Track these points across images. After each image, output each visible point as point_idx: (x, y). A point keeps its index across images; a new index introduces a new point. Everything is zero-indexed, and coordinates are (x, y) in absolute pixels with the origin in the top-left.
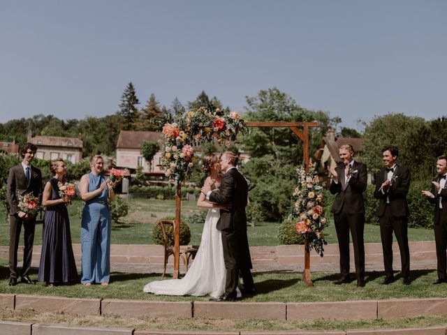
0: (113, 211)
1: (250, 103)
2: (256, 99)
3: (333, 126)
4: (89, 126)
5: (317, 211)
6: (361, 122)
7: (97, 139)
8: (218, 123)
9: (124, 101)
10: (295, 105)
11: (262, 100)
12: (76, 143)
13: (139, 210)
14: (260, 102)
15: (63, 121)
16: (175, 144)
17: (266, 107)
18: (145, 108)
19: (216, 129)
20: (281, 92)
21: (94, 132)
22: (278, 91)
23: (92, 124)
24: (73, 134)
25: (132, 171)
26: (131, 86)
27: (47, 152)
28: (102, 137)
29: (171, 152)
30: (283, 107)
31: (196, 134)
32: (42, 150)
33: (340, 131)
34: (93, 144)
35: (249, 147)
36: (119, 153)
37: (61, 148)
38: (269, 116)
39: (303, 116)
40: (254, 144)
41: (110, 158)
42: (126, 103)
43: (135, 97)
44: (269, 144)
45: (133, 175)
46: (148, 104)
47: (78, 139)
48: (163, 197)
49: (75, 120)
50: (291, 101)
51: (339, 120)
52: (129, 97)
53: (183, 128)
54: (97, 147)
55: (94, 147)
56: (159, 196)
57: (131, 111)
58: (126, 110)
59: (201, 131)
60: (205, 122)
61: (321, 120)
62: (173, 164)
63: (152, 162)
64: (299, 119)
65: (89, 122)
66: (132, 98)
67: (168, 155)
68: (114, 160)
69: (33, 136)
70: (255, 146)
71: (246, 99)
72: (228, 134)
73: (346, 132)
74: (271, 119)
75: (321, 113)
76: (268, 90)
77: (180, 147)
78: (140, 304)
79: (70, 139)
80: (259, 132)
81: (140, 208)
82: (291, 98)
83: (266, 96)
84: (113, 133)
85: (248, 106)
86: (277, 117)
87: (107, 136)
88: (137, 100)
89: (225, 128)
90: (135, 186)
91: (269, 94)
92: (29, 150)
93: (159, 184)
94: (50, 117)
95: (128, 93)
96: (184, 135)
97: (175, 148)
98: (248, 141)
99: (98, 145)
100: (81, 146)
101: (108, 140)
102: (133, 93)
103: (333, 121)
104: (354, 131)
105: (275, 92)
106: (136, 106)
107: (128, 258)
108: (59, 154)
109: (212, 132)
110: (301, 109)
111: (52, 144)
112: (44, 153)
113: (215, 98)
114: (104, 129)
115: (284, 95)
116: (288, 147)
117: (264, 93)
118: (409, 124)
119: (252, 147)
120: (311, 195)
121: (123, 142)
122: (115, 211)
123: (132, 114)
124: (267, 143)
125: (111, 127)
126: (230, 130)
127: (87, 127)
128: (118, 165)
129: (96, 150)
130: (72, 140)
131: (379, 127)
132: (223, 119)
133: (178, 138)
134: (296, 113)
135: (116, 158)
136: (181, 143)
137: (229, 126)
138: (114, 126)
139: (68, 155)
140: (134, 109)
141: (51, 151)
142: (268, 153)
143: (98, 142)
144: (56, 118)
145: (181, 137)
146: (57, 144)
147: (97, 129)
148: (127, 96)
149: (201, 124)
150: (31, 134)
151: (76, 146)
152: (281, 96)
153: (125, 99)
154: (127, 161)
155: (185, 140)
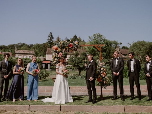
0: (43, 75)
1: (90, 38)
2: (92, 37)
3: (119, 46)
4: (37, 46)
5: (104, 74)
6: (129, 44)
7: (40, 51)
8: (71, 45)
9: (49, 38)
10: (105, 39)
11: (94, 37)
12: (32, 52)
13: (54, 75)
14: (93, 38)
15: (28, 45)
16: (56, 52)
17: (96, 40)
18: (56, 40)
19: (70, 47)
20: (101, 35)
21: (39, 49)
22: (100, 34)
23: (38, 46)
24: (32, 49)
25: (51, 61)
26: (51, 33)
27: (22, 55)
28: (42, 51)
29: (55, 55)
30: (102, 39)
31: (63, 49)
32: (20, 55)
33: (122, 47)
34: (38, 53)
35: (90, 53)
36: (47, 55)
37: (27, 54)
38: (97, 43)
39: (108, 42)
40: (92, 52)
42: (50, 39)
43: (53, 37)
44: (97, 52)
45: (51, 63)
46: (57, 39)
47: (33, 51)
49: (32, 45)
50: (104, 38)
51: (121, 44)
52: (50, 37)
53: (59, 47)
54: (40, 54)
55: (39, 54)
57: (51, 42)
58: (50, 41)
59: (65, 48)
60: (66, 45)
61: (115, 44)
62: (56, 59)
64: (107, 44)
65: (37, 45)
66: (51, 37)
67: (54, 56)
68: (45, 58)
69: (17, 50)
70: (92, 53)
71: (89, 37)
72: (74, 49)
73: (124, 47)
74: (97, 44)
75: (115, 41)
76: (96, 34)
77: (58, 53)
78: (43, 106)
79: (30, 51)
80: (93, 48)
81: (54, 74)
82: (104, 36)
83: (96, 36)
84: (45, 49)
85: (90, 39)
86: (99, 43)
87: (43, 50)
88: (53, 38)
89: (73, 47)
90: (52, 66)
91: (97, 35)
92: (7, 55)
94: (24, 44)
95: (50, 35)
96: (59, 49)
97: (56, 54)
98: (90, 51)
99: (40, 53)
100: (34, 53)
101: (43, 51)
102: (52, 35)
103: (119, 44)
104: (127, 47)
105: (99, 34)
106: (53, 40)
107: (46, 91)
108: (26, 56)
109: (69, 48)
110: (107, 40)
111: (24, 53)
112: (21, 56)
113: (79, 37)
114: (42, 48)
115: (102, 35)
116: (103, 53)
117: (95, 35)
118: (146, 44)
119: (91, 53)
120: (102, 69)
121: (48, 52)
122: (44, 75)
123: (52, 42)
124: (96, 52)
125: (44, 47)
126: (75, 48)
127: (36, 47)
128: (47, 60)
129: (39, 55)
130: (31, 51)
131: (135, 45)
132: (72, 44)
133: (57, 50)
134: (106, 41)
135: (46, 57)
136: (59, 52)
137: (74, 46)
138: (46, 47)
139: (30, 56)
140: (52, 41)
141: (24, 55)
142: (96, 55)
143: (40, 52)
144: (26, 44)
145: (59, 50)
146: (26, 53)
147: (40, 48)
148: (50, 36)
149: (65, 46)
150: (16, 49)
151: (32, 53)
152: (100, 36)
153: (49, 37)
154: (50, 58)
155: (60, 51)
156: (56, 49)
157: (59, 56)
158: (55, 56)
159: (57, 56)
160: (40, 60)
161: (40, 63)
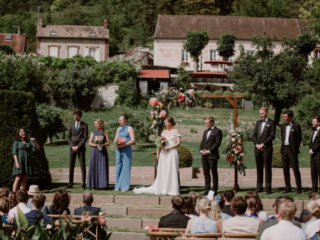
0: (141, 130)
5: (238, 149)
8: (181, 97)
12: (100, 33)
16: (156, 110)
19: (180, 100)
25: (173, 71)
27: (64, 46)
29: (154, 114)
31: (168, 104)
32: (57, 44)
36: (156, 45)
37: (81, 40)
41: (147, 50)
45: (173, 76)
47: (102, 27)
48: (211, 105)
53: (160, 100)
54: (130, 33)
55: (125, 33)
56: (206, 104)
59: (171, 102)
60: (173, 96)
62: (155, 122)
63: (200, 57)
67: (152, 116)
68: (151, 52)
69: (44, 26)
72: (187, 103)
77: (159, 112)
79: (91, 27)
87: (143, 16)
89: (185, 100)
93: (208, 88)
96: (160, 104)
97: (156, 112)
99: (131, 30)
100: (107, 37)
108: (79, 47)
109: (177, 103)
111: (69, 35)
112: (59, 47)
121: (162, 30)
122: (143, 130)
130: (95, 29)
132: (184, 95)
133: (158, 106)
136: (160, 109)
137: (187, 99)
139: (91, 49)
141: (69, 44)
143: (131, 25)
145: (160, 106)
146: (76, 35)
149: (171, 98)
150: (41, 23)
151: (100, 36)
154: (168, 56)
155: (163, 107)
156: (156, 104)
157: (160, 116)
158: (155, 116)
159: (156, 117)
160: (129, 69)
161: (131, 78)
